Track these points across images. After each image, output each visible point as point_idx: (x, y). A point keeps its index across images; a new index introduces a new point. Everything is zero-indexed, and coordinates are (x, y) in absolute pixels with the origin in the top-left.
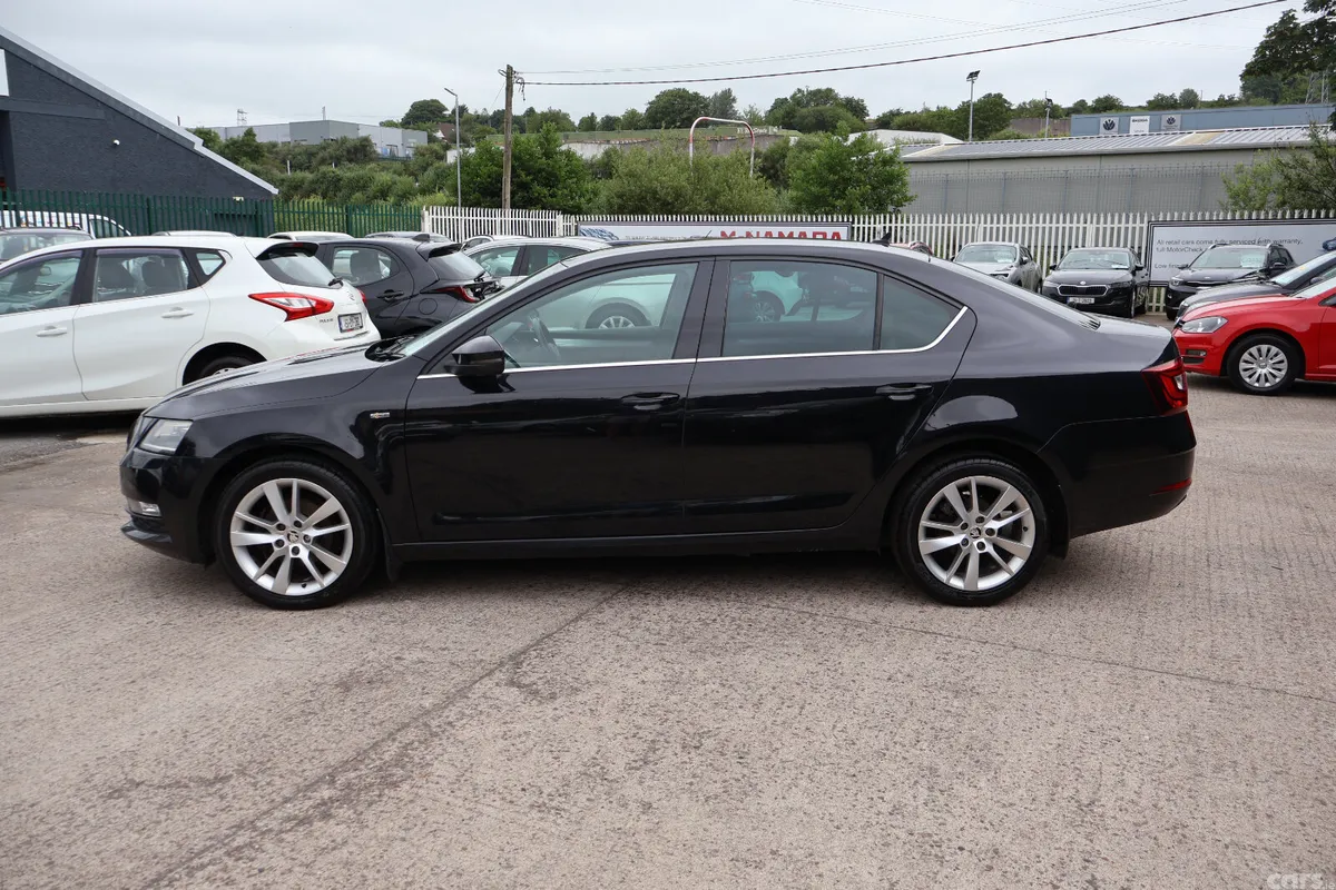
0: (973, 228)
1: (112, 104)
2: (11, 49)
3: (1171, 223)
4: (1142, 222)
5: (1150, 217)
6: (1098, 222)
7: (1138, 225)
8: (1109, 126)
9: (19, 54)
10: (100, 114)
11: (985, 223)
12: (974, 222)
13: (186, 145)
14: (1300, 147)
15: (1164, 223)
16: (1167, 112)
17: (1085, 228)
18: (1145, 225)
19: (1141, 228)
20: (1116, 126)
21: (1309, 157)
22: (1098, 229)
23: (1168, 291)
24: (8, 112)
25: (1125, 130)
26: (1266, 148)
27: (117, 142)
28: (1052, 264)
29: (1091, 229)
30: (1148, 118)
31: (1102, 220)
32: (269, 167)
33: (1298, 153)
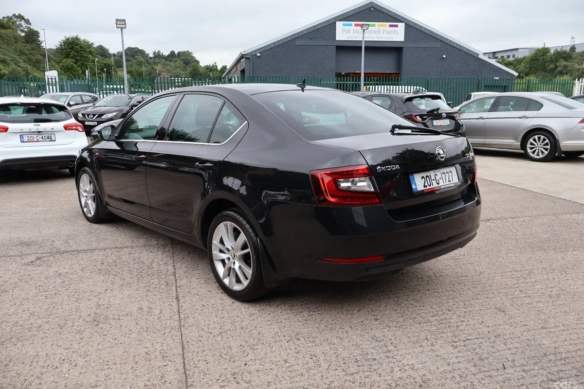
1: (444, 40)
2: (407, 22)
9: (410, 24)
10: (439, 45)
13: (475, 55)
24: (403, 47)
27: (444, 56)
32: (573, 63)
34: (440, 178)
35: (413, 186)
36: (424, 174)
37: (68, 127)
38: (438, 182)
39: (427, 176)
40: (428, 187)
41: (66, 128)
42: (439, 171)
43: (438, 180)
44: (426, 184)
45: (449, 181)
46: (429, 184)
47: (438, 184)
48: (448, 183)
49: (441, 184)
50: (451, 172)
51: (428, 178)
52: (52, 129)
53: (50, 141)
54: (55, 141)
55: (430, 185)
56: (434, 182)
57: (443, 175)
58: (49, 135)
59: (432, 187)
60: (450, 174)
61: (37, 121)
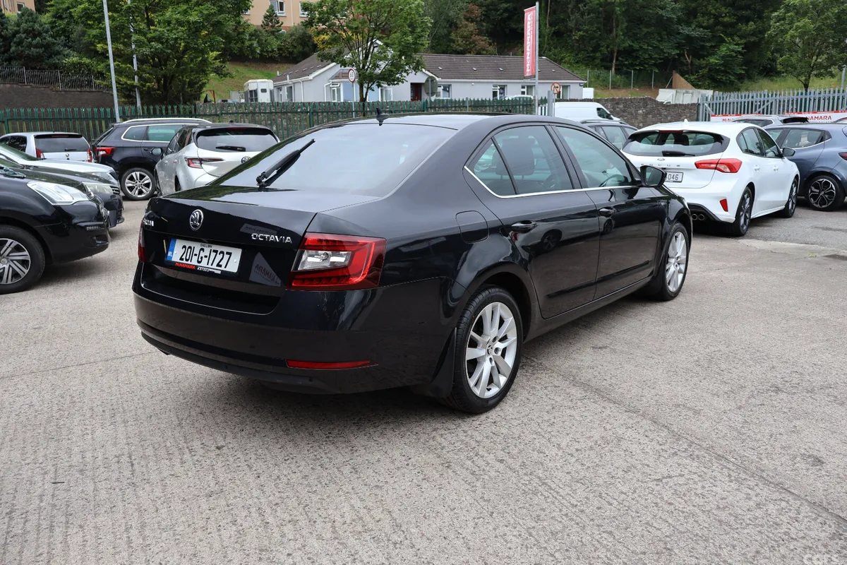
34: (206, 257)
35: (170, 254)
36: (188, 244)
37: (703, 165)
38: (200, 260)
39: (190, 247)
40: (184, 262)
41: (698, 165)
42: (209, 246)
43: (202, 258)
44: (184, 257)
45: (219, 265)
46: (187, 258)
47: (199, 262)
48: (214, 266)
49: (204, 263)
50: (230, 254)
51: (189, 250)
52: (679, 166)
53: (674, 182)
54: (681, 182)
55: (187, 260)
56: (195, 259)
57: (213, 254)
58: (676, 174)
59: (189, 262)
60: (226, 257)
61: (666, 154)
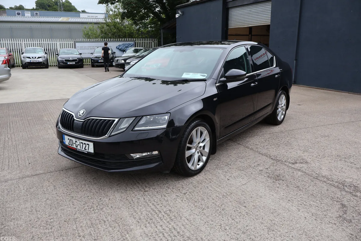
0: (21, 43)
3: (80, 42)
4: (72, 41)
5: (74, 40)
6: (60, 42)
7: (71, 42)
8: (19, 14)
11: (25, 41)
12: (20, 41)
14: (103, 23)
15: (78, 42)
16: (35, 11)
17: (56, 43)
18: (73, 42)
19: (72, 43)
20: (21, 14)
21: (105, 26)
22: (60, 43)
23: (92, 60)
25: (23, 15)
26: (91, 23)
28: (56, 53)
29: (58, 43)
30: (30, 12)
31: (61, 41)
33: (102, 24)
